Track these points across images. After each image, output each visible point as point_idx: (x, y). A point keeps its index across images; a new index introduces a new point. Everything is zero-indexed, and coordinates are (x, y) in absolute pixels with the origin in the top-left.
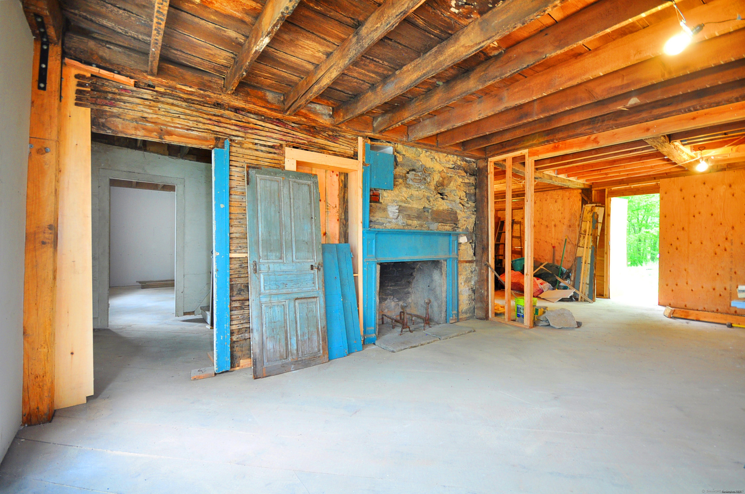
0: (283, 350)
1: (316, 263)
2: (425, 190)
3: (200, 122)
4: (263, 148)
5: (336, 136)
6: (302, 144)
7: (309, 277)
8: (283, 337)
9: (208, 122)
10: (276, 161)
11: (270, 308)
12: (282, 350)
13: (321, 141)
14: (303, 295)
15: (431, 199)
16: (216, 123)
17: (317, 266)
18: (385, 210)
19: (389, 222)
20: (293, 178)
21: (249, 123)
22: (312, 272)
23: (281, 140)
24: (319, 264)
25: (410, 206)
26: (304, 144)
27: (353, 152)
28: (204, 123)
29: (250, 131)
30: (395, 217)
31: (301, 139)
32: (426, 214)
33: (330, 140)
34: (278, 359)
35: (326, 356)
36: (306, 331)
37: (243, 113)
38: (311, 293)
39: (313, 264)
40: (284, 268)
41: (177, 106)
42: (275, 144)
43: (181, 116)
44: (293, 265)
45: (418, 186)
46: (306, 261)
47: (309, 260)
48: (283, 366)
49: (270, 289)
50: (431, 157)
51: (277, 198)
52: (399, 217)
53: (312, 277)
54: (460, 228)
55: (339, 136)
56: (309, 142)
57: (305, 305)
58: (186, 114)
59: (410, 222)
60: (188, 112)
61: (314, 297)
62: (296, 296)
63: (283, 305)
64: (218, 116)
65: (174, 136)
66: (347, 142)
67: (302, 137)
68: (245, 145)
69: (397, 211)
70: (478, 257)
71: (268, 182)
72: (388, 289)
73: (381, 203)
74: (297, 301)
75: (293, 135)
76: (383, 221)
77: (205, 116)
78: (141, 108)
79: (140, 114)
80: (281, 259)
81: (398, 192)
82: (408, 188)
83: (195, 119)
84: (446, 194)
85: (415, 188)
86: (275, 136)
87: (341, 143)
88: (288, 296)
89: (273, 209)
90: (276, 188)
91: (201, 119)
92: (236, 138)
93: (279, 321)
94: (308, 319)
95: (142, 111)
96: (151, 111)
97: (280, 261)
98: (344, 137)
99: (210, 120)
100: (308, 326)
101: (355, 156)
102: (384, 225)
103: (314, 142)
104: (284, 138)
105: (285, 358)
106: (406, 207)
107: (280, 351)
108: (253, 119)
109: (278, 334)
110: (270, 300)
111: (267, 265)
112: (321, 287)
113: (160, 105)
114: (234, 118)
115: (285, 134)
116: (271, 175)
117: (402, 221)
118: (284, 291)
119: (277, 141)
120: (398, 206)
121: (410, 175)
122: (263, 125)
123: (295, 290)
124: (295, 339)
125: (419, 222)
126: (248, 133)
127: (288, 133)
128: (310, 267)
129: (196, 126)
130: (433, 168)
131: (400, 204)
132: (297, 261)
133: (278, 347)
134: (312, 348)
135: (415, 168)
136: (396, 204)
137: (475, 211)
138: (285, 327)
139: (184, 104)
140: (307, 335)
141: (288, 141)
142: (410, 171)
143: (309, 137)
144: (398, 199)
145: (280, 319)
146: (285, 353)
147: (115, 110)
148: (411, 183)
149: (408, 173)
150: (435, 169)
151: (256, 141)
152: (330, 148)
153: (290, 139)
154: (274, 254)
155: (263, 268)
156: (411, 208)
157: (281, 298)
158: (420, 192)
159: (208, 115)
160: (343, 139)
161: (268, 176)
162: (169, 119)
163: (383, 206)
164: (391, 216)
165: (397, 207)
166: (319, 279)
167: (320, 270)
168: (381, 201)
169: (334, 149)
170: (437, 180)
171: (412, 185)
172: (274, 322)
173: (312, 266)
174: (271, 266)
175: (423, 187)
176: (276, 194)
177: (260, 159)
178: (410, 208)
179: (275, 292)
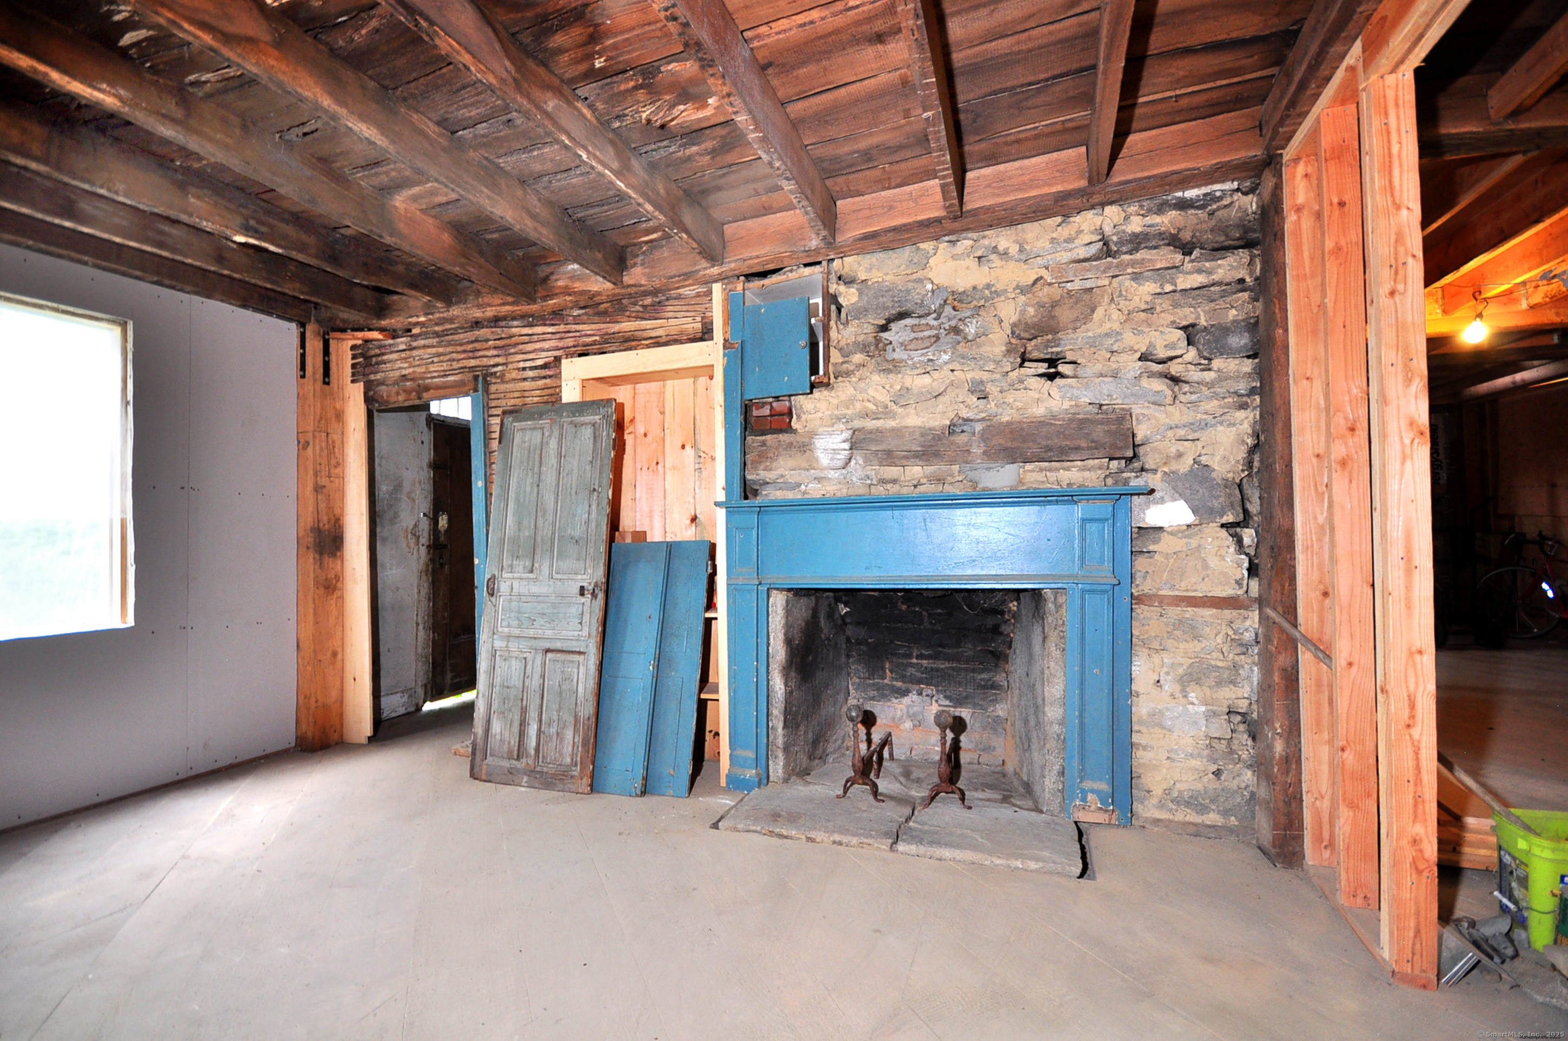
0: (514, 741)
1: (590, 583)
2: (955, 366)
3: (453, 360)
4: (530, 374)
5: (659, 302)
6: (591, 345)
7: (574, 610)
8: (517, 718)
9: (463, 356)
10: (550, 391)
11: (505, 660)
12: (512, 742)
13: (627, 326)
14: (558, 645)
15: (990, 388)
16: (471, 354)
17: (591, 588)
18: (805, 448)
19: (818, 479)
20: (569, 417)
21: (511, 337)
22: (583, 600)
23: (558, 349)
24: (596, 585)
25: (891, 423)
26: (594, 343)
27: (699, 325)
28: (459, 360)
29: (512, 351)
30: (840, 463)
31: (590, 335)
32: (961, 439)
33: (647, 316)
34: (505, 755)
35: (586, 781)
36: (555, 718)
37: (504, 323)
38: (574, 643)
39: (585, 584)
40: (535, 589)
41: (428, 347)
42: (547, 360)
43: (435, 360)
44: (550, 586)
45: (925, 359)
46: (574, 577)
47: (580, 577)
48: (510, 772)
49: (509, 626)
50: (979, 253)
51: (537, 459)
52: (853, 462)
53: (580, 610)
54: (1155, 471)
55: (668, 299)
56: (602, 336)
57: (559, 665)
58: (439, 355)
59: (892, 472)
60: (441, 350)
61: (580, 653)
62: (548, 645)
63: (525, 659)
64: (472, 342)
65: (432, 391)
66: (685, 308)
67: (590, 330)
68: (508, 376)
69: (846, 446)
70: (1267, 587)
71: (528, 432)
72: (911, 665)
73: (794, 431)
74: (549, 655)
75: (576, 331)
76: (798, 479)
77: (459, 349)
78: (399, 364)
79: (397, 373)
80: (532, 571)
81: (851, 391)
82: (890, 371)
83: (448, 357)
84: (1070, 356)
85: (914, 367)
86: (546, 345)
87: (671, 314)
88: (535, 643)
89: (529, 481)
90: (539, 440)
91: (454, 355)
92: (495, 369)
93: (514, 686)
94: (561, 693)
95: (400, 368)
96: (406, 365)
97: (531, 575)
98: (679, 297)
99: (464, 351)
100: (560, 707)
101: (705, 334)
102: (803, 487)
103: (614, 333)
104: (561, 344)
105: (515, 757)
106: (878, 431)
107: (509, 743)
108: (517, 329)
109: (510, 711)
110: (507, 647)
111: (508, 583)
112: (594, 633)
113: (415, 353)
114: (492, 338)
115: (563, 335)
116: (534, 419)
117: (860, 473)
118: (531, 632)
119: (550, 353)
120: (850, 432)
121: (899, 332)
122: (530, 332)
123: (549, 633)
124: (535, 727)
125: (930, 469)
126: (510, 354)
127: (569, 332)
128: (577, 590)
129: (450, 368)
130: (988, 286)
131: (857, 424)
132: (559, 576)
133: (507, 735)
134: (561, 754)
135: (908, 306)
136: (843, 427)
137: (1252, 391)
138: (522, 700)
139: (435, 341)
140: (555, 724)
141: (568, 347)
142: (889, 321)
143: (603, 326)
144: (849, 412)
145: (517, 683)
146: (516, 748)
147: (379, 376)
148: (899, 354)
149: (884, 328)
150: (999, 287)
151: (522, 365)
152: (645, 334)
153: (570, 342)
154: (522, 563)
155: (504, 587)
156: (897, 432)
157: (524, 645)
158: (936, 375)
159: (461, 345)
160: (676, 302)
161: (529, 423)
162: (423, 369)
163: (798, 439)
164: (824, 460)
165: (847, 434)
166: (593, 615)
167: (596, 598)
168: (794, 424)
169: (653, 334)
170: (1014, 318)
171: (902, 361)
172: (508, 687)
173: (582, 588)
174: (516, 584)
175: (946, 357)
176: (538, 452)
177: (526, 394)
178: (893, 430)
179: (516, 632)
